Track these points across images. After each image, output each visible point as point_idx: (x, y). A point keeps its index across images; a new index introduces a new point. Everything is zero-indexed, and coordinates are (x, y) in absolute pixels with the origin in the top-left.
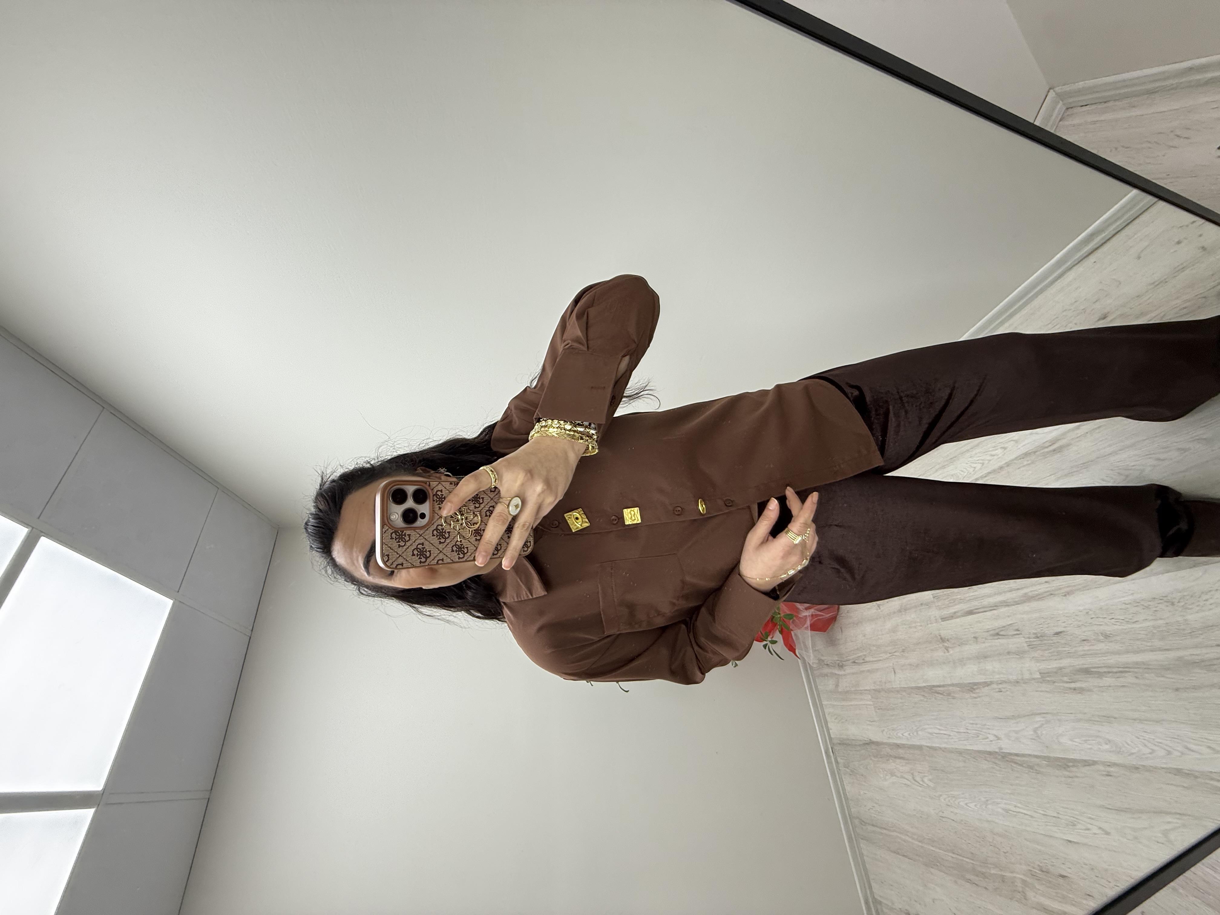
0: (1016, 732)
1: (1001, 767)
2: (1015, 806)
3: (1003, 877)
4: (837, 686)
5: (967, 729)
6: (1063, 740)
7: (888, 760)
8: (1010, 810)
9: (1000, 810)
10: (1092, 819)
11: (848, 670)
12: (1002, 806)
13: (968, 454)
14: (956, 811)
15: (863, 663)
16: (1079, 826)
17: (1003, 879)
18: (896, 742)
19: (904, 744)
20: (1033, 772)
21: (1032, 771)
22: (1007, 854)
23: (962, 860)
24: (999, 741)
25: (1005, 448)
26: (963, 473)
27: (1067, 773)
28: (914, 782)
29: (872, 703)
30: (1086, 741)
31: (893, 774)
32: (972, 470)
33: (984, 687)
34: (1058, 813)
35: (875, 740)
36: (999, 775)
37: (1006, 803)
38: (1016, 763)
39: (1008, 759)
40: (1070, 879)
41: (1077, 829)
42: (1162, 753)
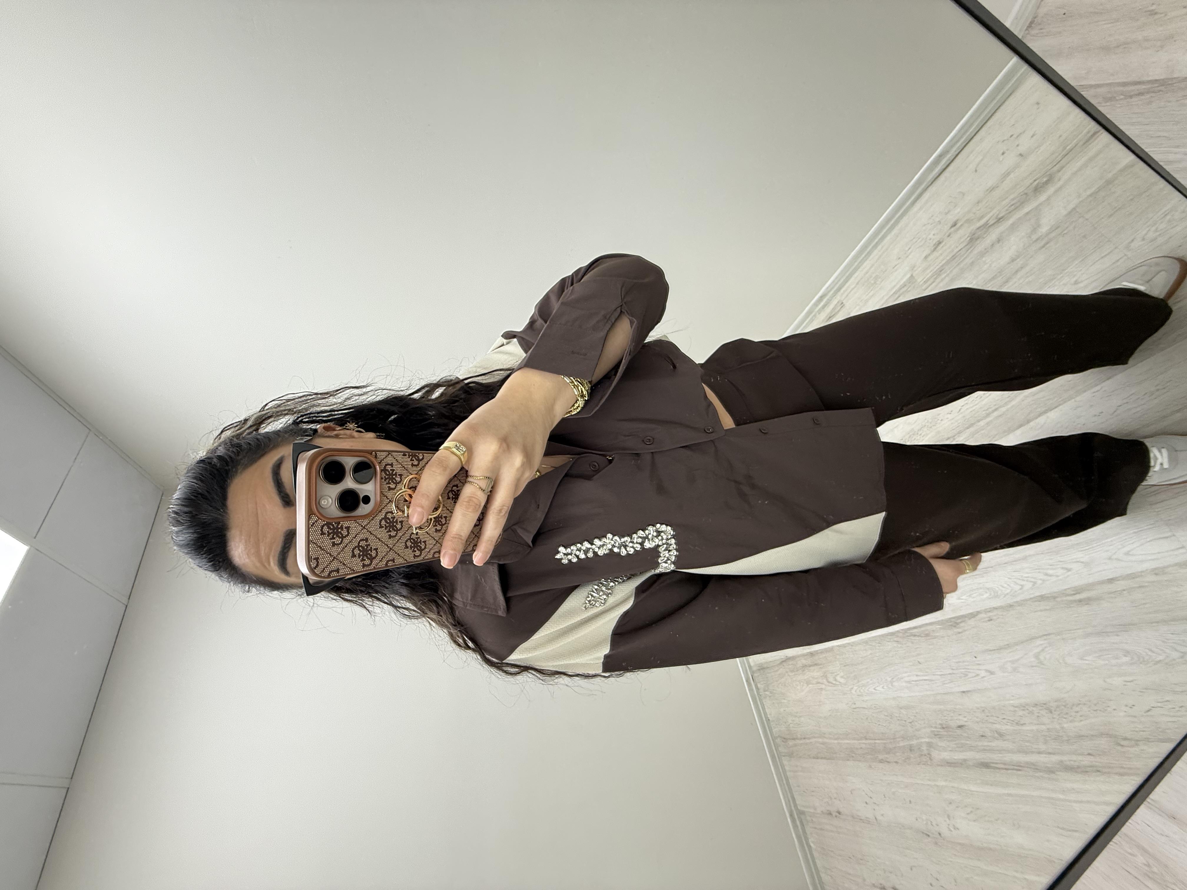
2: (917, 676)
3: (911, 746)
7: (803, 670)
8: (913, 681)
9: (904, 684)
10: (979, 664)
12: (907, 679)
14: (866, 698)
16: (971, 675)
17: (911, 749)
21: (928, 638)
22: (913, 724)
23: (875, 743)
27: (956, 630)
28: (827, 684)
30: (970, 596)
31: (808, 683)
34: (952, 669)
36: (900, 652)
37: (908, 676)
38: (915, 636)
39: (907, 634)
40: (967, 727)
41: (968, 678)
42: (1028, 585)
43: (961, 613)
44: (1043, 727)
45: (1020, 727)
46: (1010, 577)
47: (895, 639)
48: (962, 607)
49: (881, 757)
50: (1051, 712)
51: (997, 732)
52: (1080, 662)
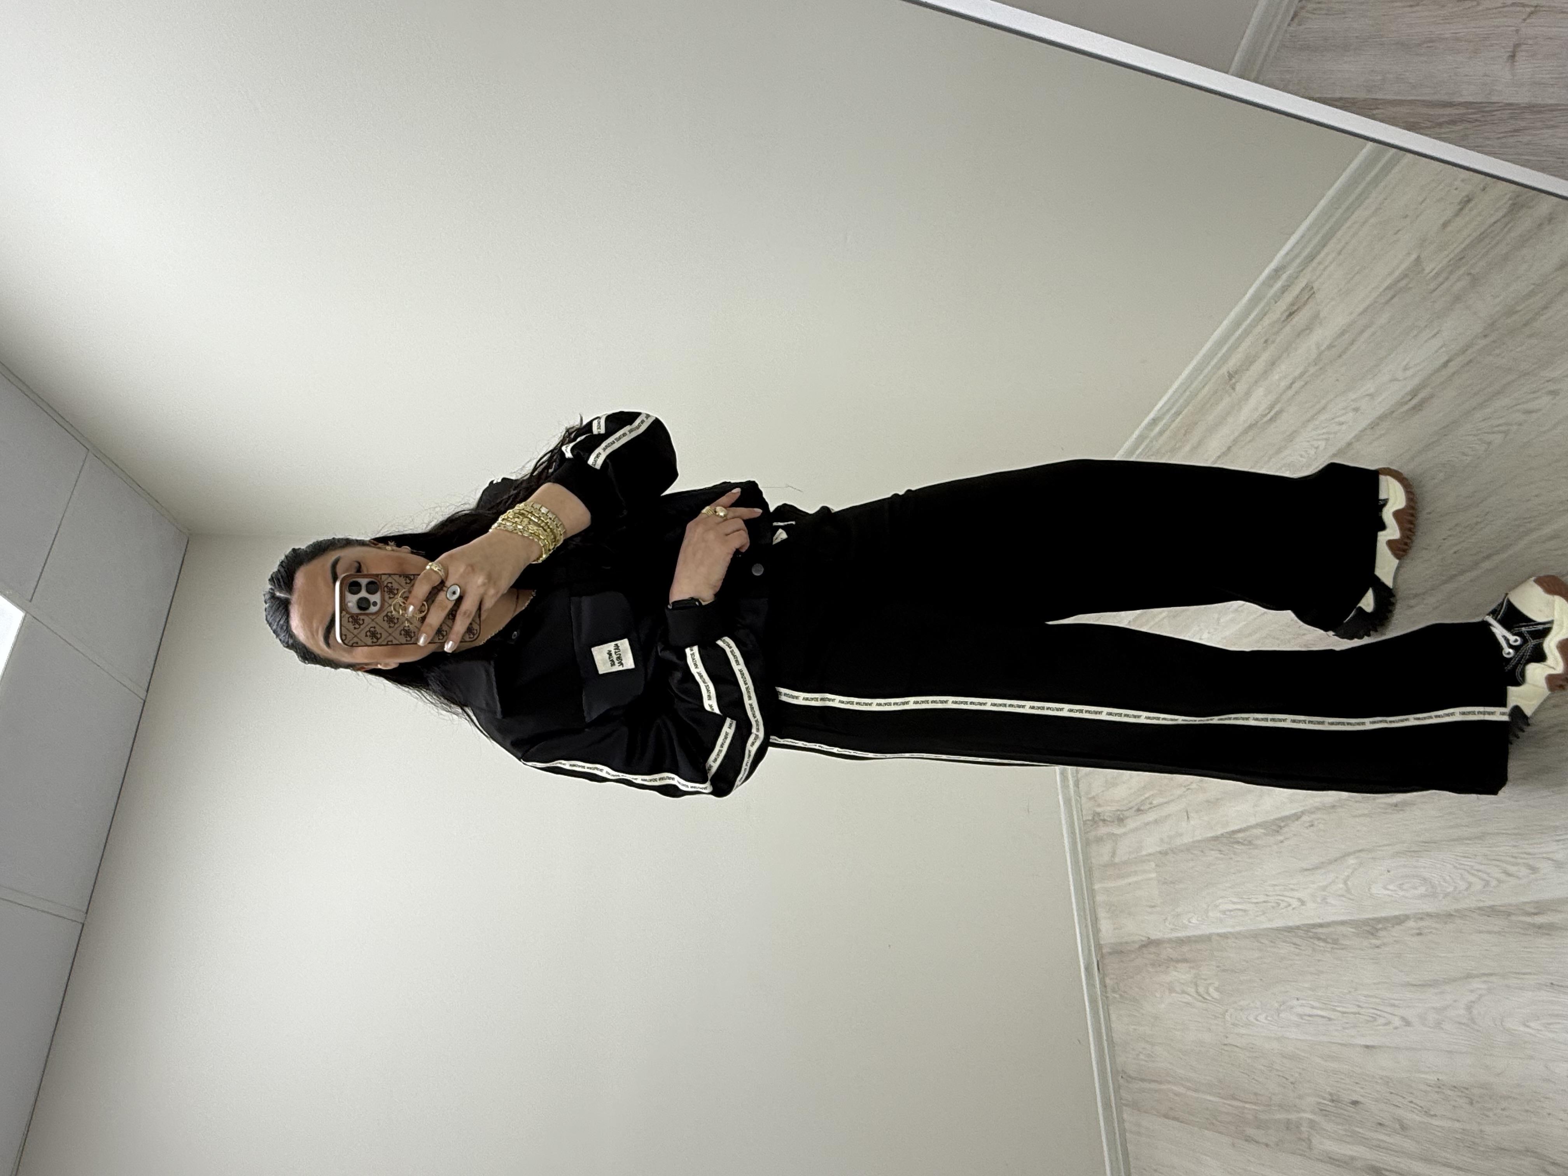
0: (1324, 888)
1: (1300, 949)
2: (1313, 1007)
3: (1288, 1122)
4: (1114, 854)
5: (1267, 895)
6: (1377, 890)
7: (1168, 967)
8: (1306, 1015)
9: (1295, 1018)
10: (1393, 1005)
11: (1131, 824)
12: (1300, 1010)
13: (1311, 426)
14: (1243, 1031)
15: (1151, 808)
16: (1381, 1021)
17: (1288, 1125)
18: (1179, 935)
19: (1189, 937)
20: (1337, 949)
21: (1335, 946)
22: (1296, 1086)
23: (1245, 1108)
24: (1304, 907)
25: (1356, 410)
26: (1301, 459)
27: (1374, 941)
28: (1195, 995)
29: (1153, 875)
30: (1400, 886)
31: (1171, 990)
32: (1312, 452)
33: (1293, 821)
34: (1360, 1007)
35: (1153, 937)
36: (1297, 962)
37: (1302, 1005)
38: (1319, 939)
39: (1311, 934)
40: (1361, 1105)
41: (1377, 1026)
42: (1478, 885)
43: (1384, 914)
44: (1457, 1125)
45: (1430, 1120)
46: (1458, 866)
47: (1295, 940)
48: (1385, 902)
49: (1250, 1131)
50: (1471, 1103)
51: (1398, 1120)
52: (1522, 1028)
